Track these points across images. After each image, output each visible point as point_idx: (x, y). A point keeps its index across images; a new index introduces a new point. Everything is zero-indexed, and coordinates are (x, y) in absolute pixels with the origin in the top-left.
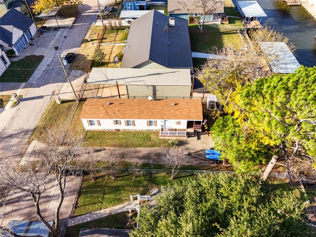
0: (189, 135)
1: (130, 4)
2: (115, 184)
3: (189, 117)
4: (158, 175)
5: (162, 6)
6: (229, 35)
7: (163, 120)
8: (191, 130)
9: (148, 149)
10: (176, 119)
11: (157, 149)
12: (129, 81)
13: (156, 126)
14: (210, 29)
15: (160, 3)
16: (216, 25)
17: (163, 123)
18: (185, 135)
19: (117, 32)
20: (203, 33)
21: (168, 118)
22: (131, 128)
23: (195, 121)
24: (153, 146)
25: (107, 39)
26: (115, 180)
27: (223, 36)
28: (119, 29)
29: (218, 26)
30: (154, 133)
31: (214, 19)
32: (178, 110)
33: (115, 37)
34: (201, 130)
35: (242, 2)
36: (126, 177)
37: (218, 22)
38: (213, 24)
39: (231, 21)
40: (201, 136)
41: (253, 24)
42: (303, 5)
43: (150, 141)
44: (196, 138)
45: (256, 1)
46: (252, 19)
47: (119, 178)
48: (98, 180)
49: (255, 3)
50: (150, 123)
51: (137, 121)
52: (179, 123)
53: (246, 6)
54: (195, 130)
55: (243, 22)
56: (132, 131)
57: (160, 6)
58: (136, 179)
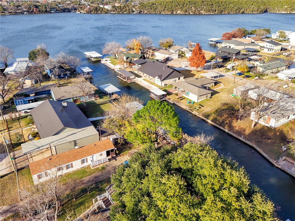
0: (110, 160)
1: (20, 101)
2: (78, 202)
3: (106, 149)
4: (102, 186)
5: (46, 97)
6: (104, 105)
7: (91, 156)
8: (110, 157)
9: (88, 177)
10: (99, 152)
11: (94, 175)
12: (56, 143)
13: (88, 162)
14: (90, 104)
15: (43, 96)
16: (93, 101)
17: (92, 158)
18: (108, 161)
19: (19, 121)
20: (87, 107)
21: (94, 153)
22: (70, 170)
23: (111, 150)
24: (91, 174)
25: (12, 127)
26: (76, 201)
27: (100, 106)
28: (20, 119)
29: (94, 101)
30: (87, 168)
31: (89, 98)
32: (98, 147)
33: (20, 125)
34: (115, 155)
35: (102, 85)
36: (83, 196)
37: (93, 99)
38: (90, 101)
39: (101, 97)
40: (116, 158)
41: (114, 96)
42: (136, 82)
43: (87, 173)
44: (114, 160)
45: (110, 84)
46: (112, 94)
47: (78, 199)
48: (64, 206)
49: (110, 85)
50: (83, 162)
51: (74, 163)
52: (101, 155)
53: (106, 87)
54: (112, 156)
55: (108, 97)
56: (71, 172)
57: (44, 97)
58: (90, 194)
